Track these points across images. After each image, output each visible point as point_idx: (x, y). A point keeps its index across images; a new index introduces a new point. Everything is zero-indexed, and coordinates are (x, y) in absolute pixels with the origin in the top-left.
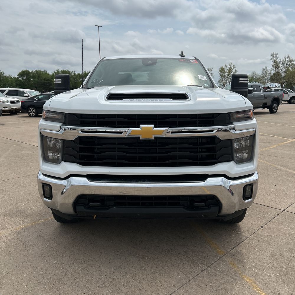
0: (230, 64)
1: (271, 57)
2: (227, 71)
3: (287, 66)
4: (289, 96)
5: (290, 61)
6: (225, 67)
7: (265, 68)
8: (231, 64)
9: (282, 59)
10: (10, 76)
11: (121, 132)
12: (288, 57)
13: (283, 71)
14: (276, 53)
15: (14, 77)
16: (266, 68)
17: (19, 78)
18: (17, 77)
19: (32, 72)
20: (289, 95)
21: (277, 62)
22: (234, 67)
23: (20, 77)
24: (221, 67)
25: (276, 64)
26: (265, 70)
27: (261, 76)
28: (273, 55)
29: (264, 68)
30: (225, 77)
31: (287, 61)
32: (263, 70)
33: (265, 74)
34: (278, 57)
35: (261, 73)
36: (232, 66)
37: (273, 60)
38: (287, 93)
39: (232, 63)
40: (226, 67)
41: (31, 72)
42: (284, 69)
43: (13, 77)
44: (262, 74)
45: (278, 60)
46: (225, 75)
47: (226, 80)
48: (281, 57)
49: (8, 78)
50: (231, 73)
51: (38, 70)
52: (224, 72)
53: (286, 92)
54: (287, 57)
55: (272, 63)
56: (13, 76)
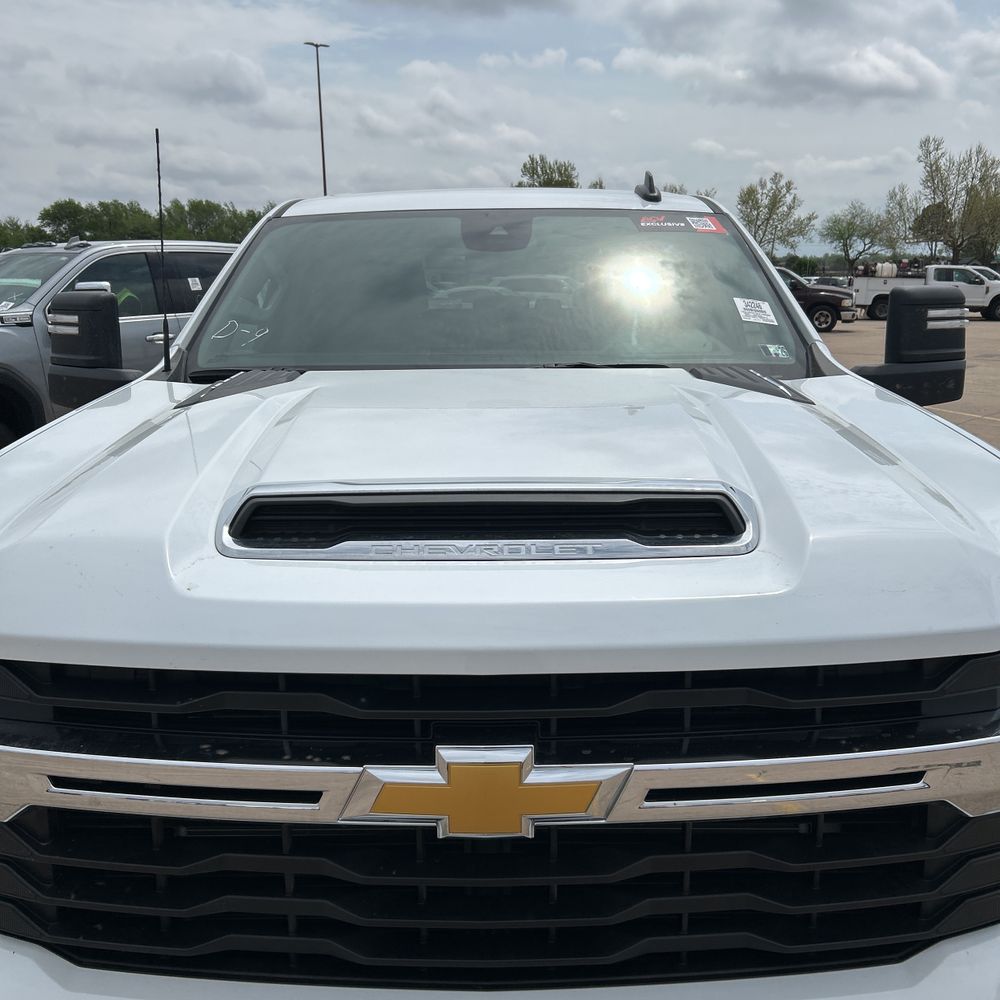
0: (776, 178)
1: (920, 152)
2: (766, 202)
3: (976, 181)
4: (987, 292)
5: (984, 164)
6: (759, 188)
7: (897, 190)
8: (781, 176)
9: (957, 159)
10: (12, 221)
11: (313, 797)
12: (979, 152)
13: (959, 201)
14: (938, 137)
15: (27, 226)
16: (902, 189)
17: (45, 229)
18: (36, 223)
19: (90, 211)
20: (988, 288)
21: (938, 169)
22: (789, 186)
23: (49, 225)
24: (745, 187)
25: (934, 176)
26: (896, 198)
27: (884, 216)
28: (925, 143)
29: (894, 191)
30: (759, 223)
31: (974, 166)
32: (891, 198)
33: (896, 212)
34: (943, 150)
35: (884, 208)
36: (783, 183)
37: (926, 163)
38: (982, 282)
39: (783, 172)
40: (763, 185)
41: (83, 206)
42: (963, 193)
43: (24, 224)
44: (888, 212)
45: (942, 162)
46: (758, 214)
47: (760, 232)
48: (955, 149)
49: (5, 228)
50: (781, 209)
51: (108, 200)
52: (756, 206)
53: (978, 277)
54: (974, 150)
55: (920, 171)
56: (22, 223)
